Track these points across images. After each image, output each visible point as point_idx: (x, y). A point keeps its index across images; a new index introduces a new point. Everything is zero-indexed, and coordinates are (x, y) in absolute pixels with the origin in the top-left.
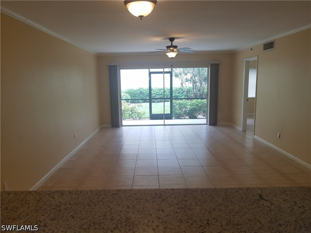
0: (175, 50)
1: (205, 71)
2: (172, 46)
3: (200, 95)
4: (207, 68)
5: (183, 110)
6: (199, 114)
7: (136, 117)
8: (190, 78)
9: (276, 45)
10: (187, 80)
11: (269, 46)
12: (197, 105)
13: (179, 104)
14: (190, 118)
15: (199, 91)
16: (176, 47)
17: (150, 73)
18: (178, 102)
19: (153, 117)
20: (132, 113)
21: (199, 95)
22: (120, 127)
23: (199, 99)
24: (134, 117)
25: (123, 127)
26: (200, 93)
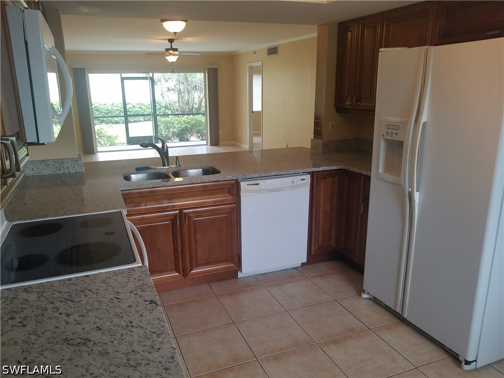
0: (177, 53)
1: (199, 78)
2: (172, 49)
3: (189, 110)
4: (203, 74)
5: (171, 131)
6: (192, 135)
7: (106, 143)
8: (173, 87)
9: (280, 50)
10: (169, 90)
11: (273, 51)
12: (188, 123)
13: (166, 123)
14: (181, 140)
15: (187, 104)
16: (176, 50)
17: (123, 79)
18: (163, 119)
19: (131, 141)
20: (100, 137)
21: (188, 110)
22: (95, 153)
23: (190, 114)
24: (102, 142)
25: (99, 153)
26: (189, 108)
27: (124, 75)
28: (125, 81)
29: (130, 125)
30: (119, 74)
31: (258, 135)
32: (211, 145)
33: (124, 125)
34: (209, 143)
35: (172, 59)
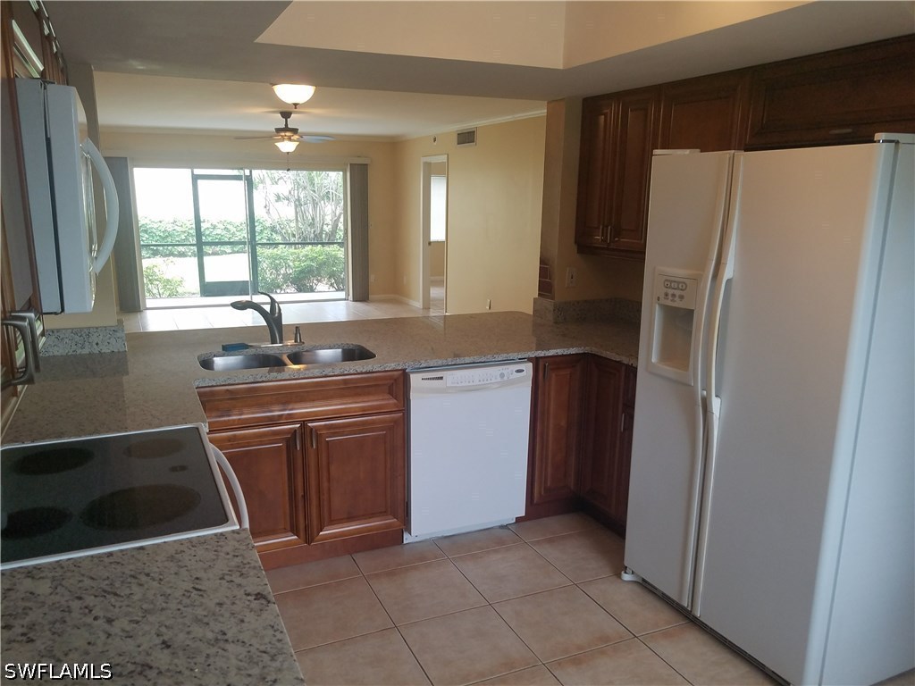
0: (296, 137)
1: (334, 180)
2: (286, 129)
3: (316, 236)
4: (341, 173)
5: (282, 272)
6: (319, 281)
7: (161, 292)
8: (287, 194)
9: (478, 137)
10: (278, 198)
11: (466, 138)
12: (312, 259)
13: (274, 258)
14: (300, 290)
15: (312, 225)
16: (295, 131)
17: (195, 178)
18: (268, 251)
19: (209, 289)
20: (150, 280)
21: (312, 235)
22: (140, 311)
23: (317, 244)
24: (155, 291)
25: (148, 311)
26: (314, 232)
27: (198, 171)
28: (200, 182)
29: (206, 259)
30: (190, 170)
31: (439, 283)
32: (355, 300)
33: (195, 260)
34: (351, 297)
35: (287, 146)
